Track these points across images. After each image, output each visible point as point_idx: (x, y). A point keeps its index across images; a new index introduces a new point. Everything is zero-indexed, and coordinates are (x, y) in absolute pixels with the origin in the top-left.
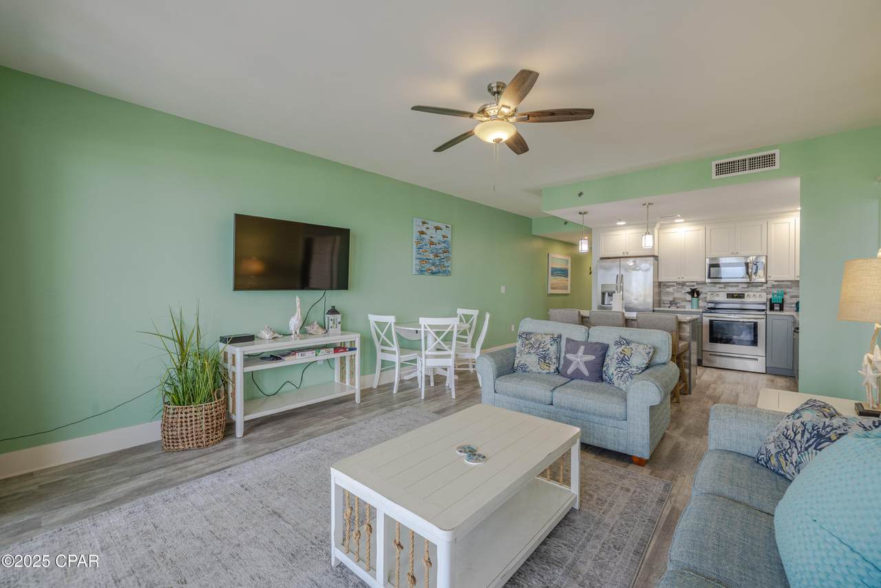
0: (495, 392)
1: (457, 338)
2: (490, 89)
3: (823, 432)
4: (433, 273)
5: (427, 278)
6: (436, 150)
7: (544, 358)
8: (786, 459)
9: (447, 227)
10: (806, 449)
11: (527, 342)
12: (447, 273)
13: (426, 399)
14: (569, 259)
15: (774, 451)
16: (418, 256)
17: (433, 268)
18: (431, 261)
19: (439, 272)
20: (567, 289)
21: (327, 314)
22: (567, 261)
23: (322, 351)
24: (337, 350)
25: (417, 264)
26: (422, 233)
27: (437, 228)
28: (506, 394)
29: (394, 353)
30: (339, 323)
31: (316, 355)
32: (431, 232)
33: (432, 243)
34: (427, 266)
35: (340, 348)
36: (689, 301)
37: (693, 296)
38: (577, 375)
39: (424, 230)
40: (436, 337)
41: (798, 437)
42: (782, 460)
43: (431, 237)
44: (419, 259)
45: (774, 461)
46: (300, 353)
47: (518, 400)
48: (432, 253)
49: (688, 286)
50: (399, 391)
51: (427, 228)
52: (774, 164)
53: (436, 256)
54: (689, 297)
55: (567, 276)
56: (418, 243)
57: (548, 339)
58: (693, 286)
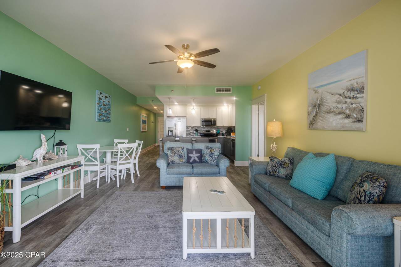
0: (167, 174)
1: (120, 155)
2: (184, 46)
3: (281, 163)
4: (104, 121)
5: (102, 123)
6: (150, 63)
7: (181, 157)
8: (275, 171)
9: (110, 97)
10: (279, 168)
11: (173, 151)
12: (109, 121)
13: (121, 186)
14: (147, 116)
15: (271, 170)
16: (99, 111)
17: (104, 118)
18: (103, 114)
19: (106, 120)
20: (146, 129)
21: (56, 145)
22: (146, 117)
23: (65, 169)
24: (73, 167)
25: (98, 116)
26: (100, 99)
27: (106, 97)
28: (174, 174)
29: (97, 165)
30: (66, 151)
31: (62, 172)
32: (103, 98)
33: (104, 105)
34: (102, 117)
35: (74, 166)
36: (195, 133)
37: (196, 132)
38: (195, 161)
39: (101, 97)
40: (126, 153)
41: (276, 165)
42: (274, 172)
43: (104, 101)
44: (99, 113)
45: (272, 173)
46: (53, 172)
47: (178, 175)
48: (104, 110)
49: (195, 128)
50: (99, 187)
51: (102, 96)
52: (230, 92)
53: (105, 112)
54: (195, 132)
55: (146, 124)
56: (98, 104)
57: (180, 149)
58: (196, 128)
